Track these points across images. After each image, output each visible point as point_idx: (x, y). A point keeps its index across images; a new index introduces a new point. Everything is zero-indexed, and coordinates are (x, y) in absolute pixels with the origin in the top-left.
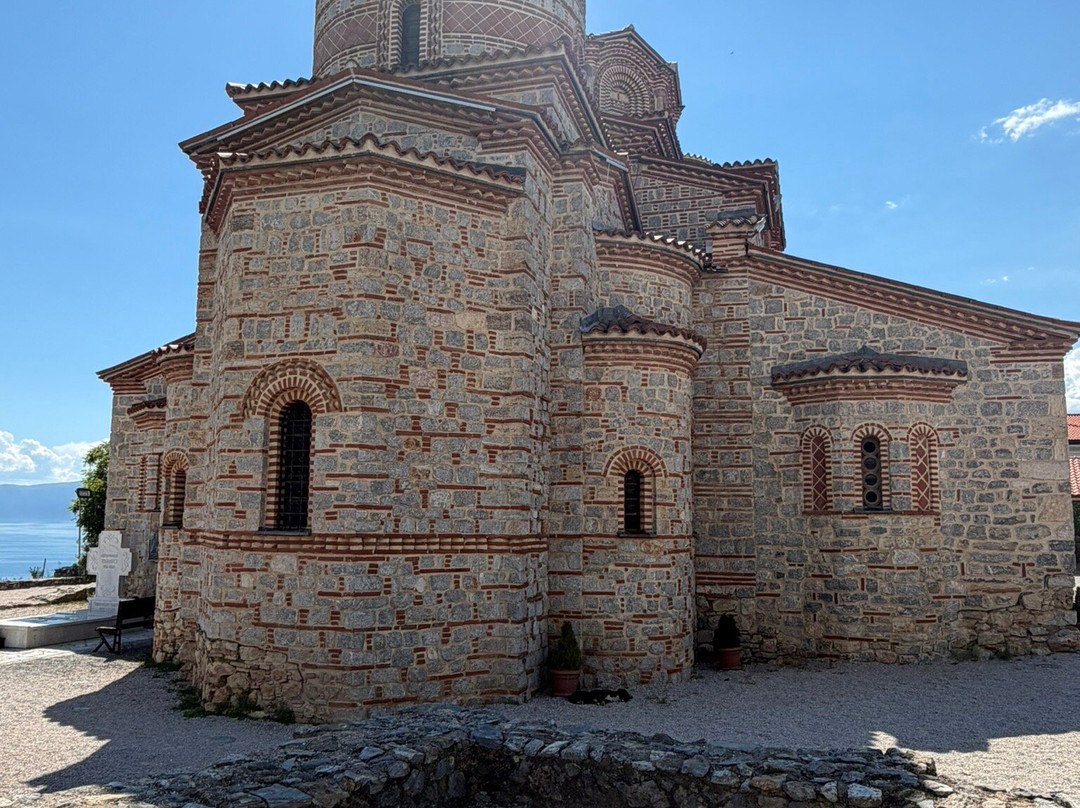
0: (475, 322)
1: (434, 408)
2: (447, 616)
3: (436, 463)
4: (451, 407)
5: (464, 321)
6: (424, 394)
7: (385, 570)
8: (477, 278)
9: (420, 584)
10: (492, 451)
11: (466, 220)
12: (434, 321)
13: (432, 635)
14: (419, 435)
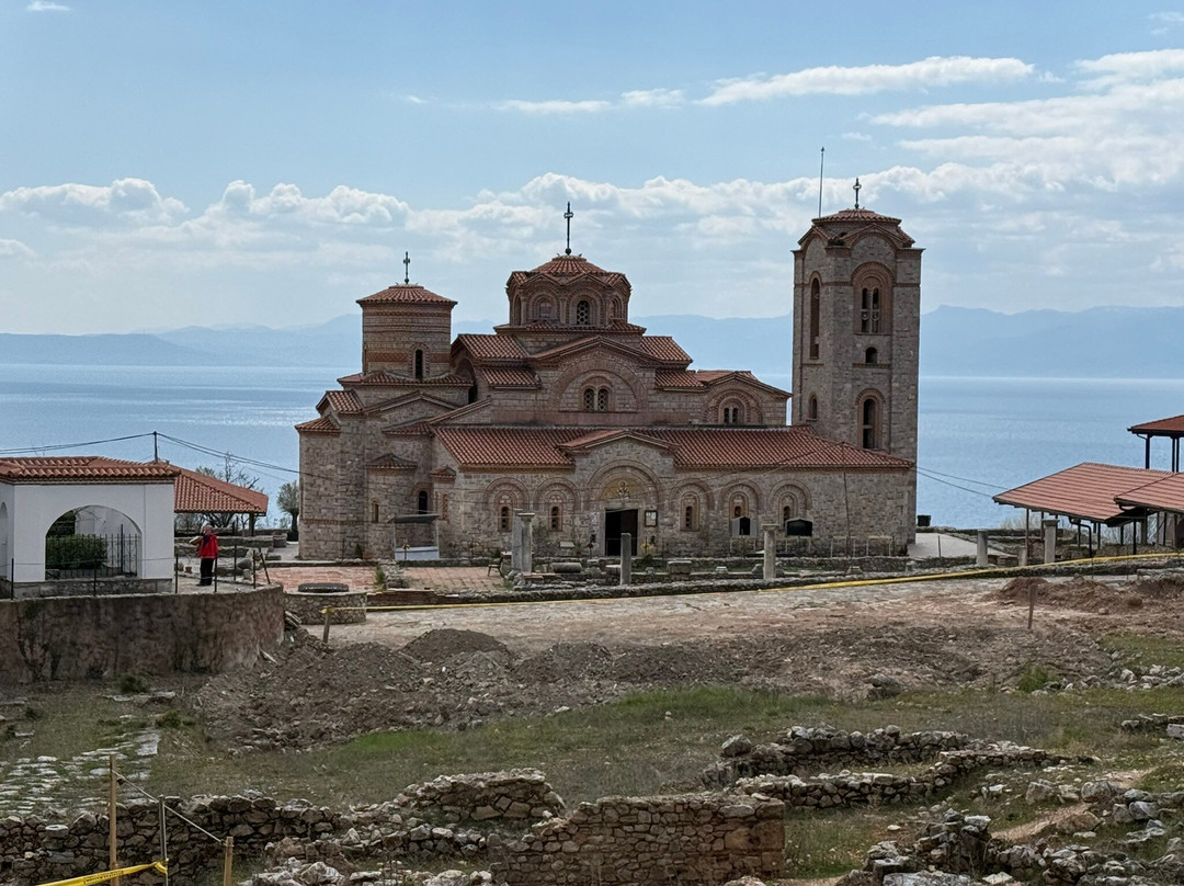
0: (333, 467)
1: (322, 489)
2: (325, 538)
3: (322, 503)
4: (326, 489)
5: (329, 467)
6: (319, 486)
7: (311, 527)
8: (332, 456)
9: (319, 531)
10: (337, 500)
11: (329, 441)
12: (322, 468)
13: (322, 543)
14: (319, 496)
